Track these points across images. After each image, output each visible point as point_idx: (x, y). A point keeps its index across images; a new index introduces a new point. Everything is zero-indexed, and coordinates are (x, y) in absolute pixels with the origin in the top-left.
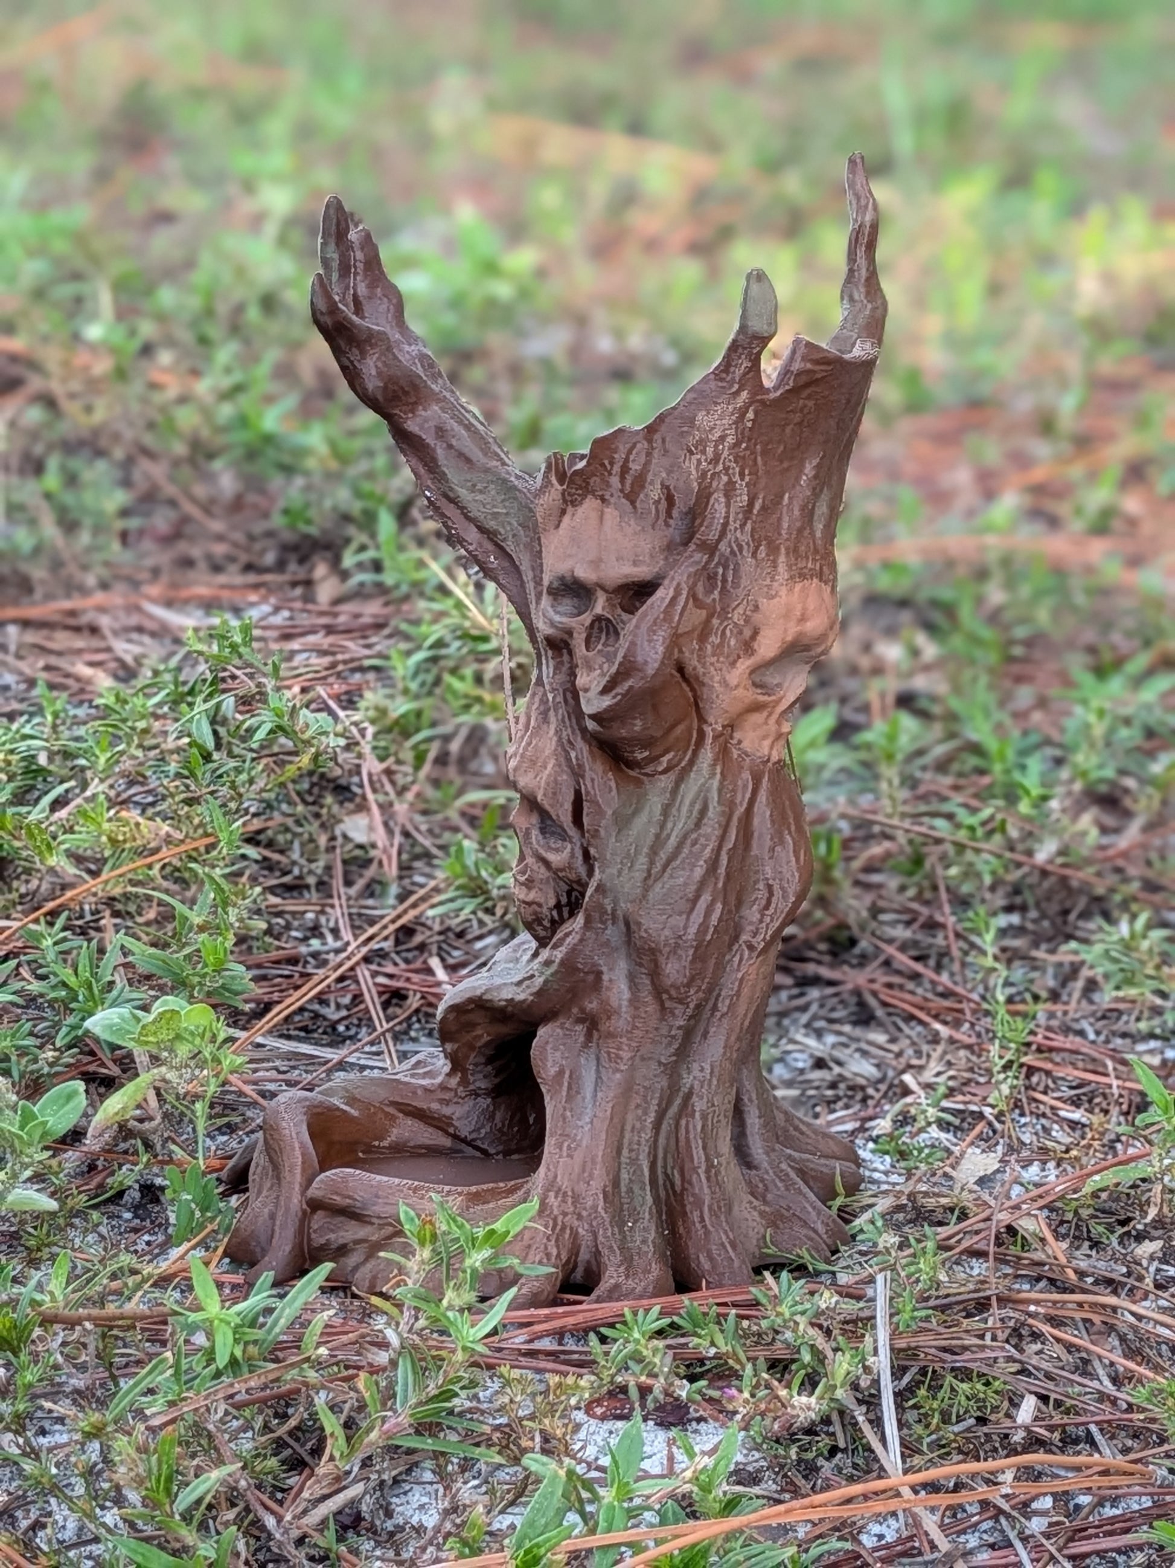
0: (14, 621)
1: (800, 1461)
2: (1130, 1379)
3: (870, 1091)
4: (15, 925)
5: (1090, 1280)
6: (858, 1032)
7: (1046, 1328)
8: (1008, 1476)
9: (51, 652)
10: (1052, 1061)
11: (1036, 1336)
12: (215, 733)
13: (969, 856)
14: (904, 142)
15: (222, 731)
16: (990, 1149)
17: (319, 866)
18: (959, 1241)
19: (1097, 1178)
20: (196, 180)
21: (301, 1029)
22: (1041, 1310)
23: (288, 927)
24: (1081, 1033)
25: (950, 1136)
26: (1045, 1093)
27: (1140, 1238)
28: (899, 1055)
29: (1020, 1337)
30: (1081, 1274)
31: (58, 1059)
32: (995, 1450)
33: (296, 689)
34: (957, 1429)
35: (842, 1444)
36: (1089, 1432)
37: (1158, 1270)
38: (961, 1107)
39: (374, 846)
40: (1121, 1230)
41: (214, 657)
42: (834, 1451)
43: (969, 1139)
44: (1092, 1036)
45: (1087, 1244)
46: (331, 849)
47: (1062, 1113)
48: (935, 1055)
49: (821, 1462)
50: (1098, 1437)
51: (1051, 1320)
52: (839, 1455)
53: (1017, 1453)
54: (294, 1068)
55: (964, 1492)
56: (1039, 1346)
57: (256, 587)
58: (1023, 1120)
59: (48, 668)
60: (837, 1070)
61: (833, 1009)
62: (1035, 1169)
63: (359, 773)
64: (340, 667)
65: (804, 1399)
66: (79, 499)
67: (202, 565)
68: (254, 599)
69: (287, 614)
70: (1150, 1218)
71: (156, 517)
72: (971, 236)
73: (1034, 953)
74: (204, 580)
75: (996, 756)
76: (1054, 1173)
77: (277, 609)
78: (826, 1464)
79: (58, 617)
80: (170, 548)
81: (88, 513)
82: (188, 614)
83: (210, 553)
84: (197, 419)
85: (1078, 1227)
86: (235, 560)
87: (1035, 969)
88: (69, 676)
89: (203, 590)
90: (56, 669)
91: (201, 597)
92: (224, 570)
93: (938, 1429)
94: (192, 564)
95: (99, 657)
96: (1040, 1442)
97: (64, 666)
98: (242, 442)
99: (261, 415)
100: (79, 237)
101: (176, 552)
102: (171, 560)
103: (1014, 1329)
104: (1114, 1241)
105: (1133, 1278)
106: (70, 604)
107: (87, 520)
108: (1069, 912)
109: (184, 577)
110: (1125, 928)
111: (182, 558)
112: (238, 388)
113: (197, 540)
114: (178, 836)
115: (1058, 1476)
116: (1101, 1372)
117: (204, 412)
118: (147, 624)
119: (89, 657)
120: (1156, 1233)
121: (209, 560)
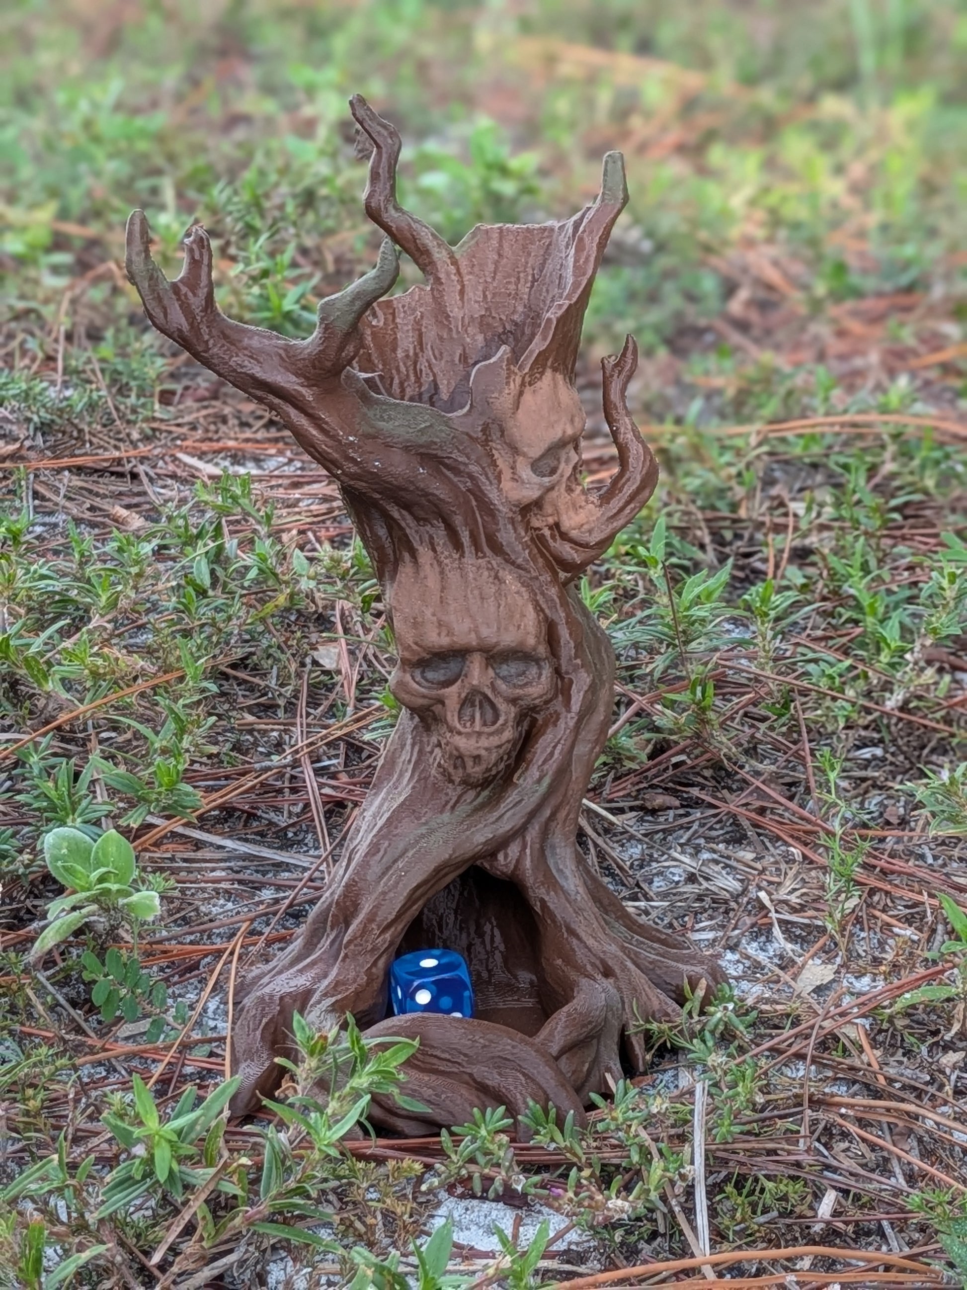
0: (69, 469)
1: (622, 1244)
2: (924, 1177)
3: (733, 905)
4: (26, 737)
5: (898, 1085)
6: (730, 850)
7: (853, 1129)
8: (806, 1263)
9: (97, 495)
10: (890, 882)
11: (845, 1135)
12: (213, 572)
13: (828, 702)
14: (868, 61)
15: (220, 572)
16: (829, 961)
17: (288, 691)
18: (790, 1045)
19: (907, 996)
20: (269, 89)
21: (256, 834)
22: (851, 1113)
23: (256, 744)
24: (922, 857)
25: (797, 948)
26: (884, 911)
27: (947, 1047)
28: (762, 872)
29: (831, 1136)
30: (890, 1081)
31: (32, 861)
32: (796, 1239)
33: (294, 532)
34: (762, 1219)
35: (662, 1230)
36: (880, 1226)
37: (958, 1077)
38: (806, 921)
39: (339, 672)
40: (931, 1040)
41: (219, 507)
42: (654, 1235)
43: (812, 951)
44: (930, 860)
45: (901, 1051)
46: (299, 676)
47: (896, 930)
48: (791, 874)
49: (642, 1245)
50: (888, 1230)
51: (862, 1123)
52: (659, 1239)
53: (815, 1243)
54: (246, 868)
55: (764, 1277)
56: (846, 1144)
57: (276, 440)
58: (863, 935)
59: (92, 509)
60: (705, 885)
61: (711, 829)
62: (866, 980)
63: (333, 609)
64: (336, 513)
65: (619, 1202)
66: (127, 365)
67: (232, 422)
68: (273, 451)
69: (299, 465)
70: (953, 1032)
71: (199, 380)
72: (910, 144)
73: (890, 784)
74: (232, 435)
75: (867, 610)
76: (882, 983)
77: (291, 461)
78: (645, 1246)
79: (106, 464)
80: (206, 407)
81: (135, 378)
82: (217, 464)
83: (239, 412)
84: (231, 299)
85: (893, 1036)
86: (260, 417)
87: (889, 797)
88: (108, 516)
89: (231, 443)
90: (101, 510)
91: (229, 449)
92: (249, 426)
93: (743, 1220)
94: (224, 420)
95: (136, 500)
96: (836, 1233)
97: (105, 507)
98: (266, 319)
99: (283, 296)
100: (160, 138)
101: (210, 411)
102: (205, 417)
103: (825, 1128)
104: (924, 1050)
105: (936, 1085)
106: (117, 454)
107: (133, 383)
108: (923, 747)
109: (217, 432)
110: (945, 775)
111: (216, 415)
112: (265, 273)
113: (229, 401)
114: (153, 669)
115: (850, 1265)
116: (897, 1170)
117: (236, 293)
118: (179, 472)
119: (127, 500)
120: (961, 1045)
121: (238, 418)
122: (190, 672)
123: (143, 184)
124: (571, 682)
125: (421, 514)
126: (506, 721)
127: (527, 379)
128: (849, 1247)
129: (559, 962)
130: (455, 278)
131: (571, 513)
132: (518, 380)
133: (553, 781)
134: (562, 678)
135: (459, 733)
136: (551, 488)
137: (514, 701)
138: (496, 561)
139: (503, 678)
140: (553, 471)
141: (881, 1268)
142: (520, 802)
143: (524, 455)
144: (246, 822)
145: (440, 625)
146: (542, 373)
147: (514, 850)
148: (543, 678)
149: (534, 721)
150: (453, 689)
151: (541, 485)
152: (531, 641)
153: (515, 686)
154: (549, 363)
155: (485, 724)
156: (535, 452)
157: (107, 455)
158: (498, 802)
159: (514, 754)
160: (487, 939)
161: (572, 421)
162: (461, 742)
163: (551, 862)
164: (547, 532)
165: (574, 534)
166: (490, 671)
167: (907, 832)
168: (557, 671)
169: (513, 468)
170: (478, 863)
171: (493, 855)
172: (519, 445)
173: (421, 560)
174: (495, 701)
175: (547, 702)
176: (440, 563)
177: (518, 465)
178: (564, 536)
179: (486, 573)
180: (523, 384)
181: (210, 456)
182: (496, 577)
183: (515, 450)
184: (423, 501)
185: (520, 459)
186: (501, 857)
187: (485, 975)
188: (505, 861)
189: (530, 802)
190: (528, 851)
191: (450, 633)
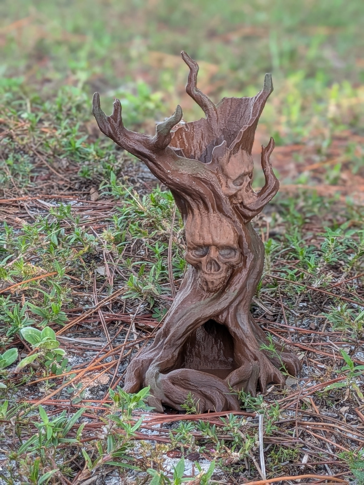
1: (234, 473)
2: (338, 450)
7: (312, 433)
8: (299, 480)
9: (9, 213)
10: (315, 349)
11: (309, 435)
12: (58, 240)
13: (291, 285)
15: (60, 239)
17: (89, 282)
19: (329, 386)
20: (57, 69)
21: (82, 332)
22: (310, 427)
23: (79, 301)
26: (313, 359)
27: (342, 405)
29: (304, 436)
31: (7, 340)
32: (295, 472)
33: (84, 227)
34: (283, 464)
35: (247, 468)
36: (325, 467)
37: (348, 416)
39: (106, 276)
40: (336, 403)
41: (59, 216)
42: (244, 470)
45: (325, 407)
46: (93, 277)
47: (318, 365)
49: (240, 473)
50: (328, 468)
51: (315, 431)
52: (246, 471)
53: (302, 474)
56: (309, 439)
57: (72, 195)
58: (306, 367)
59: (7, 218)
63: (102, 253)
64: (98, 220)
65: (236, 454)
66: (19, 167)
67: (55, 188)
68: (71, 198)
69: (81, 203)
70: (345, 399)
71: (42, 173)
72: (296, 92)
73: (311, 315)
74: (56, 192)
75: (300, 253)
76: (315, 384)
77: (79, 202)
78: (242, 474)
79: (11, 203)
80: (46, 183)
81: (21, 171)
82: (51, 203)
83: (58, 184)
84: (55, 143)
85: (322, 402)
86: (66, 186)
87: (311, 320)
88: (13, 221)
89: (56, 195)
90: (10, 219)
91: (55, 197)
92: (62, 189)
93: (277, 464)
94: (53, 187)
95: (23, 215)
96: (309, 469)
97: (12, 218)
98: (69, 150)
99: (75, 142)
100: (21, 86)
101: (47, 184)
102: (46, 186)
103: (302, 433)
104: (334, 406)
105: (339, 418)
106: (14, 199)
107: (21, 173)
108: (322, 302)
109: (50, 191)
110: (339, 308)
111: (50, 186)
112: (68, 134)
113: (55, 180)
114: (45, 272)
115: (315, 480)
116: (329, 447)
117: (58, 141)
118: (38, 205)
119: (20, 216)
120: (347, 404)
121: (58, 186)
122: (59, 272)
123: (17, 102)
124: (247, 257)
125: (195, 197)
126: (222, 270)
127: (232, 152)
128: (314, 474)
129: (240, 354)
130: (215, 115)
131: (248, 199)
132: (229, 152)
133: (239, 291)
134: (244, 256)
135: (206, 273)
136: (240, 190)
137: (225, 263)
138: (220, 215)
139: (222, 255)
140: (241, 184)
141: (326, 481)
142: (227, 298)
143: (230, 178)
144: (78, 328)
145: (200, 236)
146: (238, 150)
147: (225, 314)
148: (236, 256)
149: (233, 270)
150: (205, 258)
151: (236, 189)
152: (232, 243)
153: (226, 258)
154: (241, 147)
155: (215, 271)
156: (234, 178)
157: (11, 199)
158: (219, 298)
159: (226, 281)
160: (218, 345)
161: (248, 167)
162: (207, 276)
163: (239, 320)
164: (239, 205)
165: (248, 206)
166: (217, 252)
167: (318, 332)
168: (242, 254)
169: (227, 183)
170: (212, 318)
171: (217, 316)
172: (229, 175)
173: (195, 213)
174: (219, 263)
175: (237, 264)
176: (201, 214)
177: (228, 182)
178: (245, 207)
179: (217, 219)
180: (230, 154)
181: (48, 200)
182: (220, 220)
183: (227, 177)
184: (194, 193)
185: (229, 180)
186: (220, 317)
187: (217, 357)
188: (222, 319)
189: (231, 298)
190: (230, 315)
191: (203, 239)
